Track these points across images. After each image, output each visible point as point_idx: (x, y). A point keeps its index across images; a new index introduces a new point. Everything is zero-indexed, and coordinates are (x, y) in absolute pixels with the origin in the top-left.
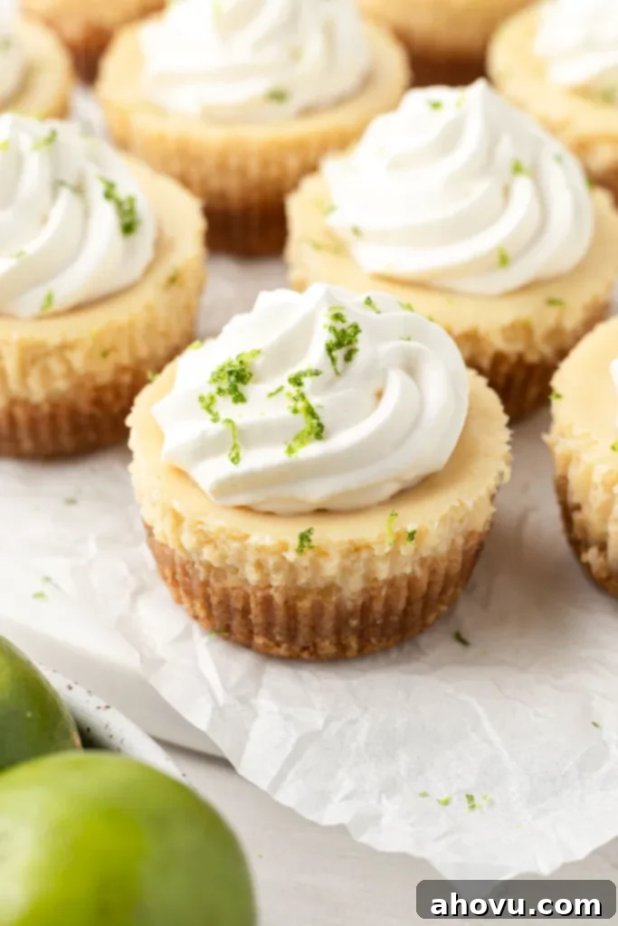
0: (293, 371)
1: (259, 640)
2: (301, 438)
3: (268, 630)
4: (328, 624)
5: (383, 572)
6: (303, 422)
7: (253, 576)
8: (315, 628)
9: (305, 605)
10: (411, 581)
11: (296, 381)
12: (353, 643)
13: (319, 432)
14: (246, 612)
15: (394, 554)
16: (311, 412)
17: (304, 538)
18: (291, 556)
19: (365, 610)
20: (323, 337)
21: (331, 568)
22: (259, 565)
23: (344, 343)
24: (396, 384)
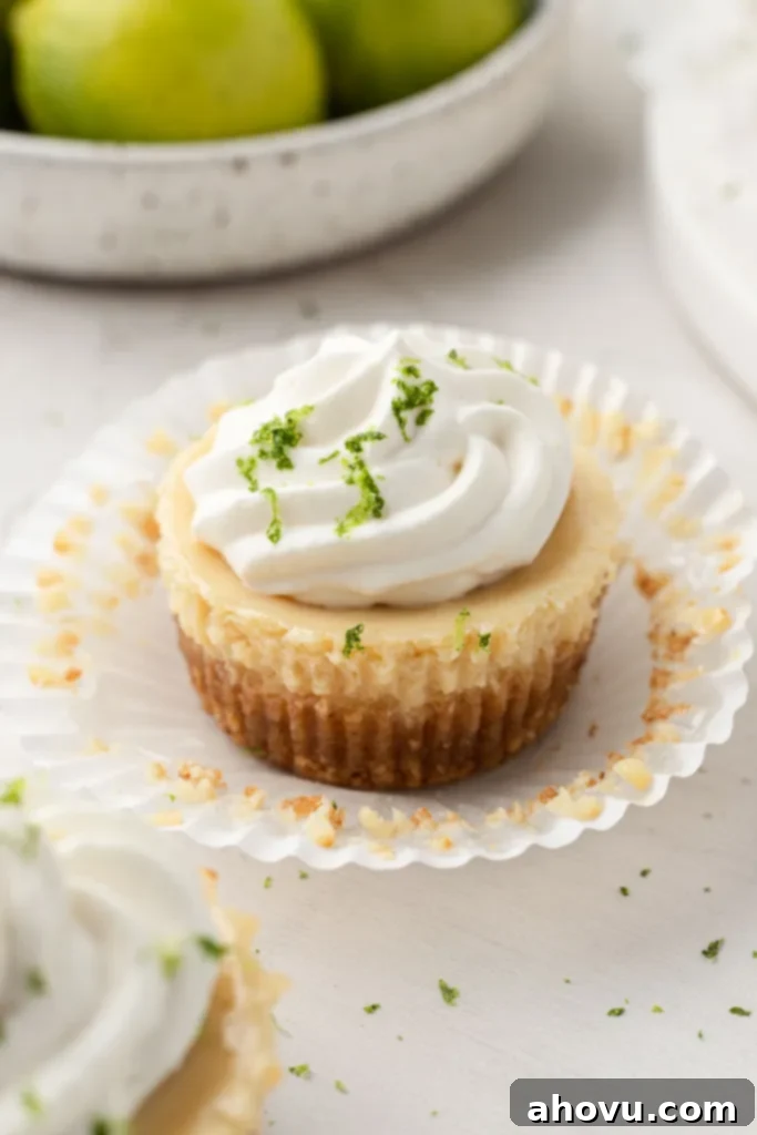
0: (352, 434)
1: (301, 762)
2: (355, 515)
3: (311, 749)
4: (383, 745)
5: (450, 683)
6: (358, 495)
7: (291, 682)
8: (368, 751)
9: (354, 720)
10: (487, 698)
11: (354, 446)
12: (415, 770)
13: (378, 508)
14: (284, 725)
15: (462, 663)
16: (369, 483)
17: (352, 637)
18: (336, 658)
19: (429, 730)
20: (390, 393)
21: (384, 675)
22: (299, 669)
23: (415, 402)
24: (478, 454)
